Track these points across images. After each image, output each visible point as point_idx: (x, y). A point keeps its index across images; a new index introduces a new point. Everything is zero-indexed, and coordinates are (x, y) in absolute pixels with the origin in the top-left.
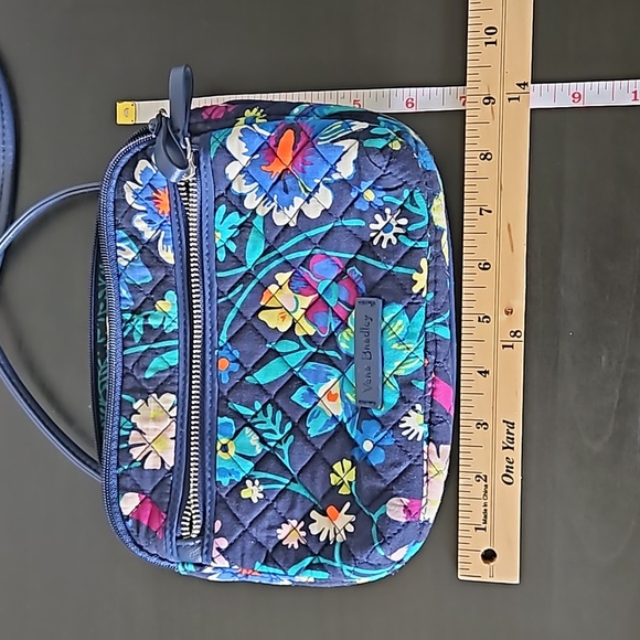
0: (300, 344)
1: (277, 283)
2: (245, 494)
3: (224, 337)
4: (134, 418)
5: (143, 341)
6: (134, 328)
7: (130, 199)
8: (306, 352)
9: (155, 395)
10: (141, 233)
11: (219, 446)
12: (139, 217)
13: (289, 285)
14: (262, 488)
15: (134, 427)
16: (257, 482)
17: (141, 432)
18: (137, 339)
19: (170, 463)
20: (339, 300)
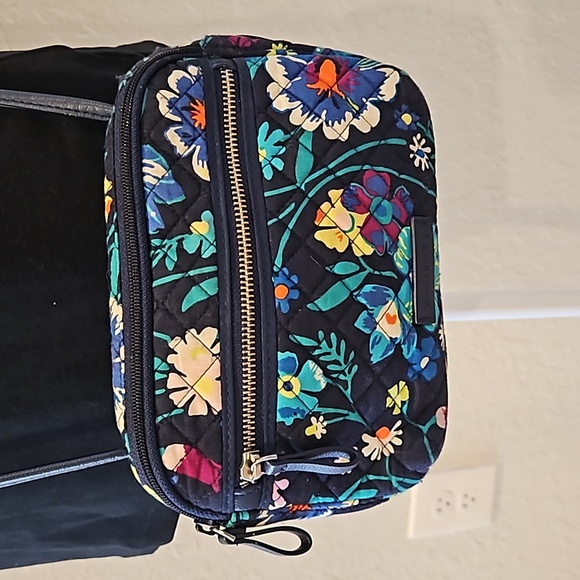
0: (360, 265)
1: (329, 200)
2: (309, 432)
3: (278, 261)
4: (171, 359)
5: (177, 269)
6: (166, 255)
7: (163, 108)
8: (366, 273)
9: (193, 331)
10: (173, 148)
11: (280, 384)
12: (172, 129)
13: (342, 202)
14: (325, 424)
15: (172, 369)
16: (321, 418)
17: (180, 374)
18: (170, 267)
19: (217, 407)
20: (393, 217)
